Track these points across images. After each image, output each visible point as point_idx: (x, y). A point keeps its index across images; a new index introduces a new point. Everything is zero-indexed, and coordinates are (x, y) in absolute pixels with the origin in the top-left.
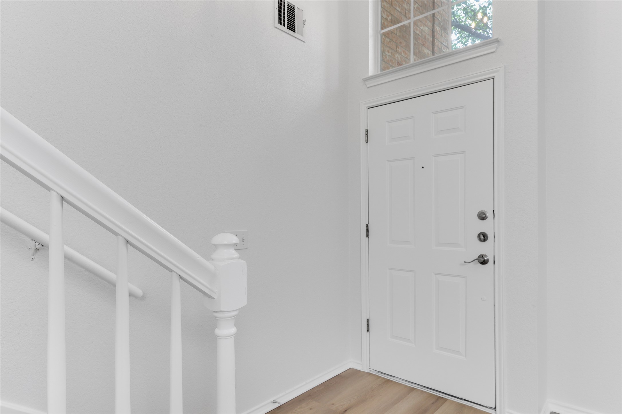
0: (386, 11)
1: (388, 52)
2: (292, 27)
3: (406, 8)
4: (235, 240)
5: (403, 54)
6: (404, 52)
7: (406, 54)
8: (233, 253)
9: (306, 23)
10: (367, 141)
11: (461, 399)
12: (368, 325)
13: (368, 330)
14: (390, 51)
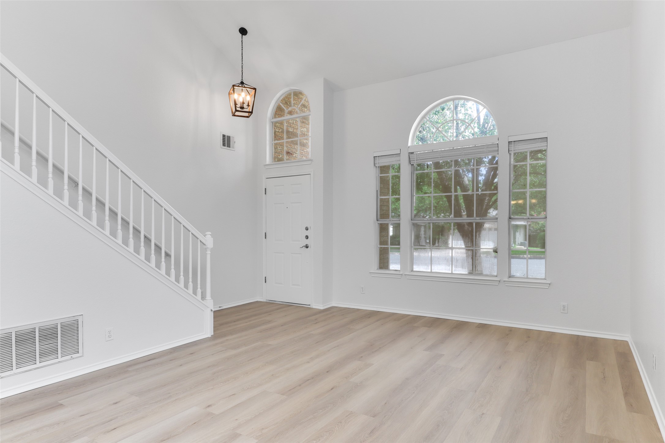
0: (278, 127)
1: (280, 147)
2: (229, 146)
3: (291, 122)
4: (210, 233)
5: (289, 146)
6: (289, 145)
7: (291, 146)
8: (210, 236)
9: (236, 143)
10: (266, 194)
11: (300, 304)
12: (265, 279)
13: (265, 282)
14: (281, 147)
